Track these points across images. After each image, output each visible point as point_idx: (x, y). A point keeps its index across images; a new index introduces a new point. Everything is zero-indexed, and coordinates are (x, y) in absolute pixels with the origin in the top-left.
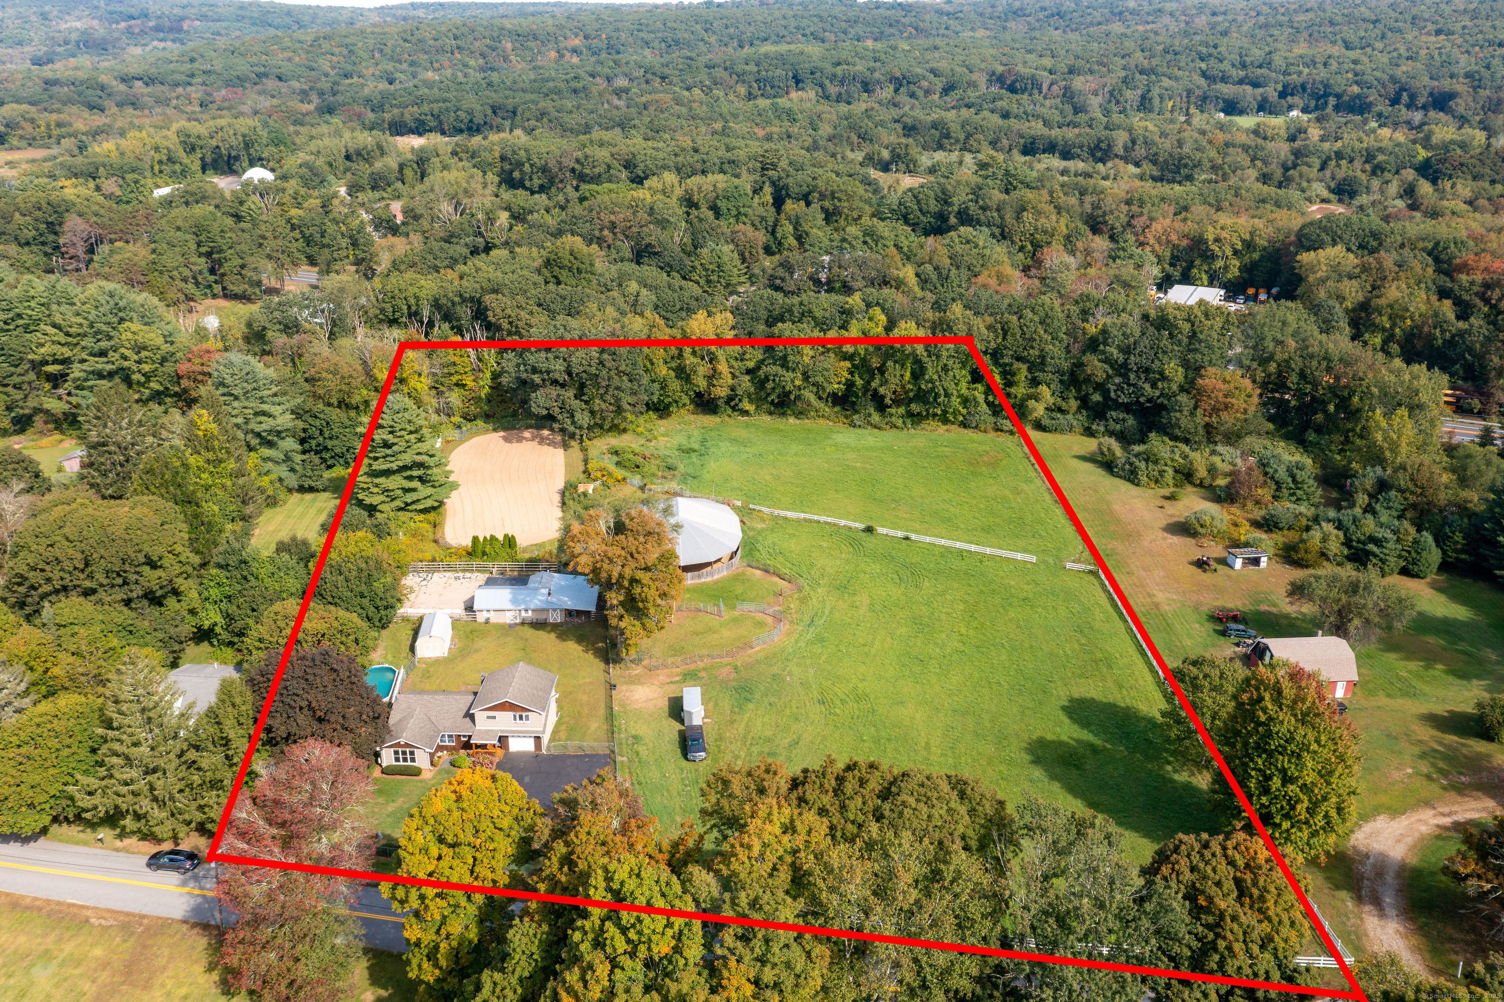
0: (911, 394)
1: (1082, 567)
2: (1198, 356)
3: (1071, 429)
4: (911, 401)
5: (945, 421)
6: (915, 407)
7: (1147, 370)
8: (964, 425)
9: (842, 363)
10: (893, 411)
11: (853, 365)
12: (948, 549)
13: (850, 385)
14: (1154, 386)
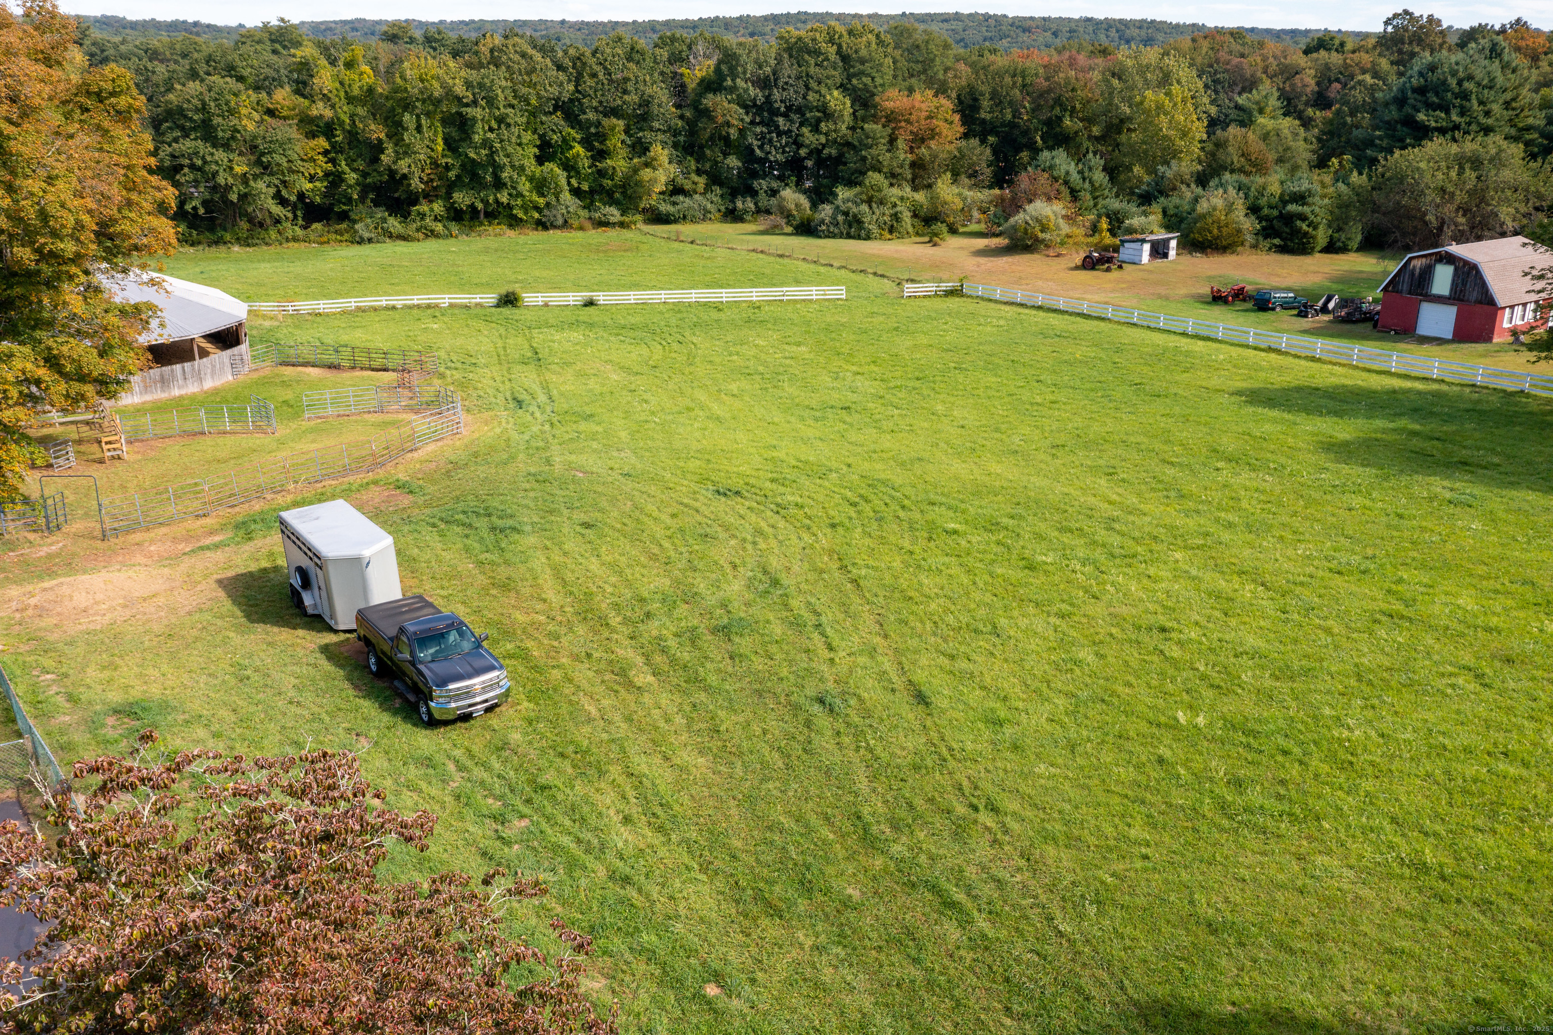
0: (452, 174)
1: (931, 287)
2: (867, 80)
3: (705, 216)
4: (451, 187)
5: (514, 222)
6: (462, 198)
7: (800, 110)
8: (543, 225)
9: (313, 143)
10: (424, 207)
11: (333, 145)
12: (678, 308)
13: (335, 179)
14: (816, 129)
